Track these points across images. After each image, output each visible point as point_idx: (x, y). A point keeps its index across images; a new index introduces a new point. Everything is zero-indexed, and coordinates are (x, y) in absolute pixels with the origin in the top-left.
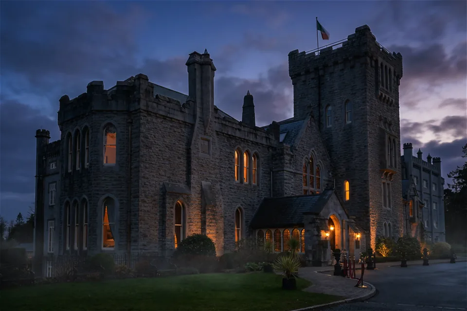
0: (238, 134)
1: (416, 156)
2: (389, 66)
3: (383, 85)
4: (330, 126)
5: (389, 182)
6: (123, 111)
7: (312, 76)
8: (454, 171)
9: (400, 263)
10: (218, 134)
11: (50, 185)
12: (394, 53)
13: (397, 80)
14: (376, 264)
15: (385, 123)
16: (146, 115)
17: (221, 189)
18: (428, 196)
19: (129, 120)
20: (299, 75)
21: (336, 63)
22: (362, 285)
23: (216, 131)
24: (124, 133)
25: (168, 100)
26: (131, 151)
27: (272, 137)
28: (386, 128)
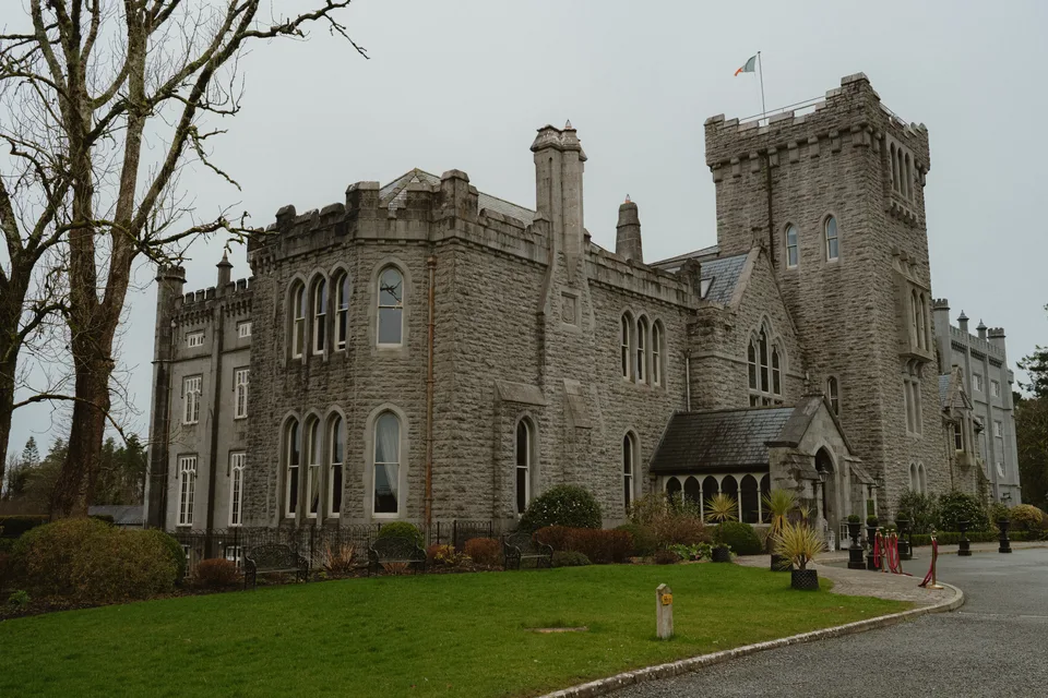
0: (625, 284)
1: (957, 325)
2: (905, 151)
3: (896, 188)
4: (794, 267)
5: (916, 379)
6: (417, 241)
7: (755, 166)
8: (1032, 356)
9: (957, 548)
10: (590, 285)
11: (186, 381)
12: (913, 124)
13: (920, 176)
14: (914, 549)
15: (904, 260)
16: (464, 249)
17: (599, 393)
18: (984, 408)
19: (431, 260)
20: (725, 164)
21: (802, 144)
22: (934, 583)
23: (589, 279)
24: (420, 282)
25: (502, 219)
26: (434, 318)
27: (688, 289)
28: (905, 271)
